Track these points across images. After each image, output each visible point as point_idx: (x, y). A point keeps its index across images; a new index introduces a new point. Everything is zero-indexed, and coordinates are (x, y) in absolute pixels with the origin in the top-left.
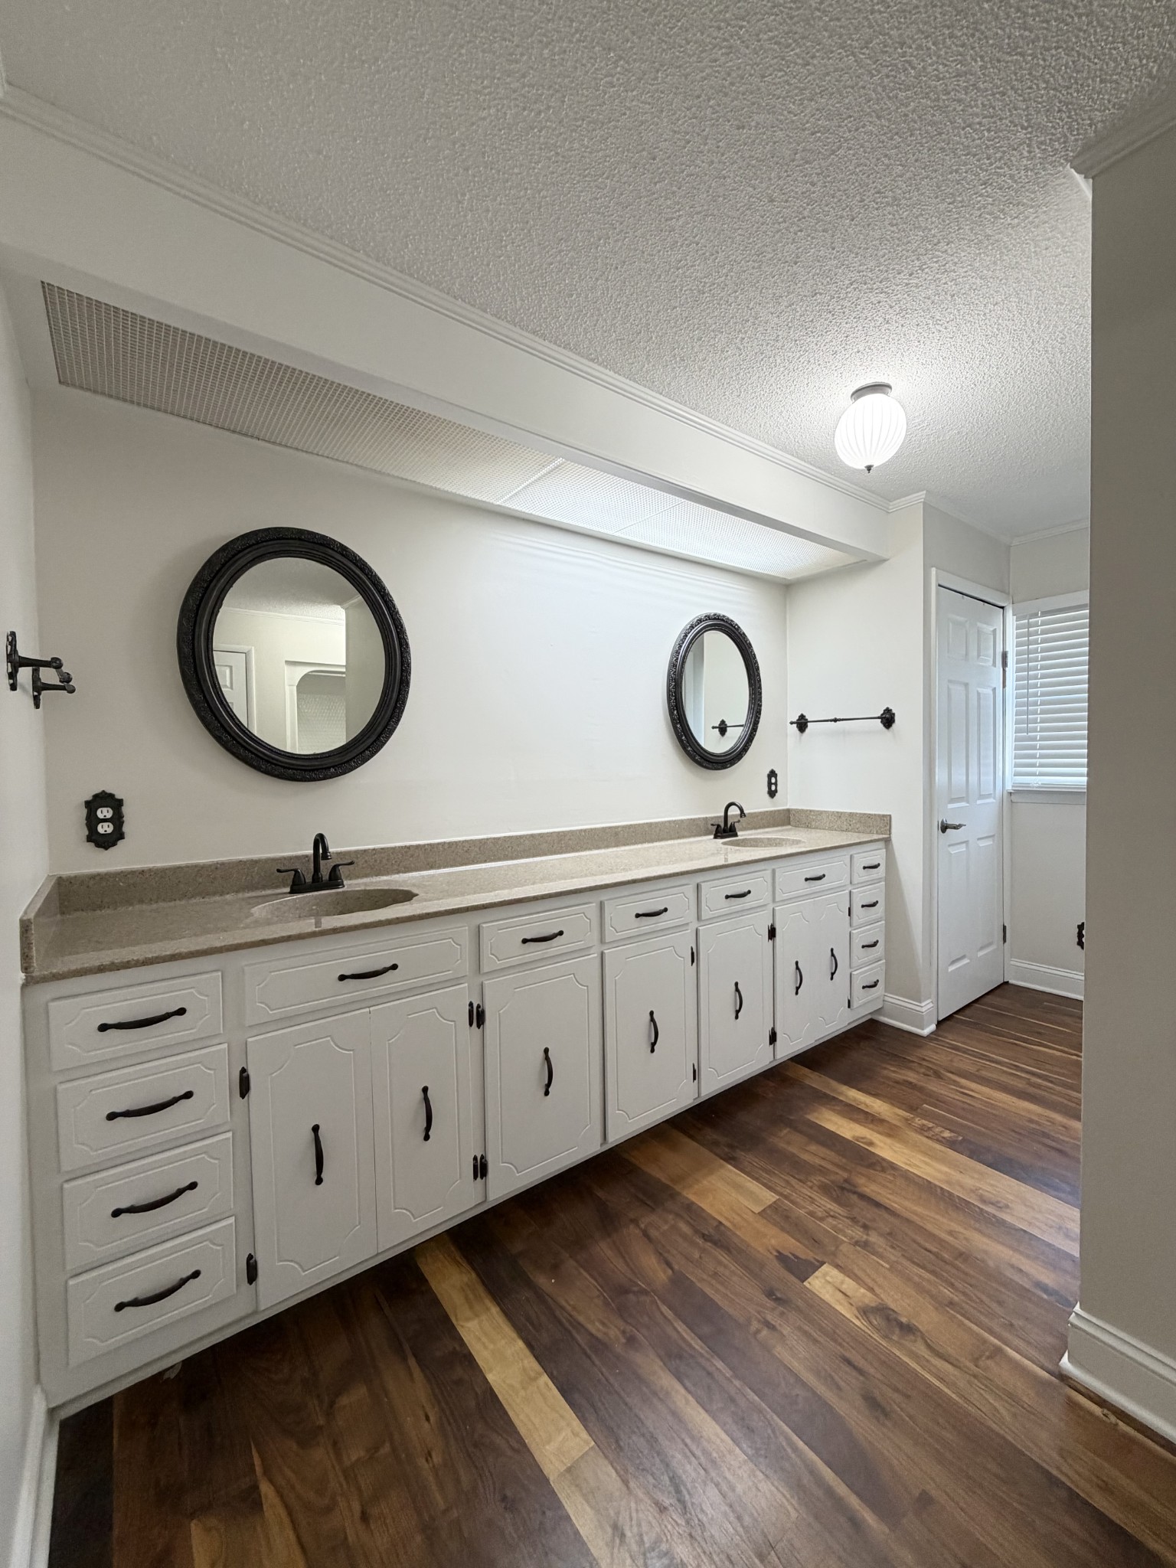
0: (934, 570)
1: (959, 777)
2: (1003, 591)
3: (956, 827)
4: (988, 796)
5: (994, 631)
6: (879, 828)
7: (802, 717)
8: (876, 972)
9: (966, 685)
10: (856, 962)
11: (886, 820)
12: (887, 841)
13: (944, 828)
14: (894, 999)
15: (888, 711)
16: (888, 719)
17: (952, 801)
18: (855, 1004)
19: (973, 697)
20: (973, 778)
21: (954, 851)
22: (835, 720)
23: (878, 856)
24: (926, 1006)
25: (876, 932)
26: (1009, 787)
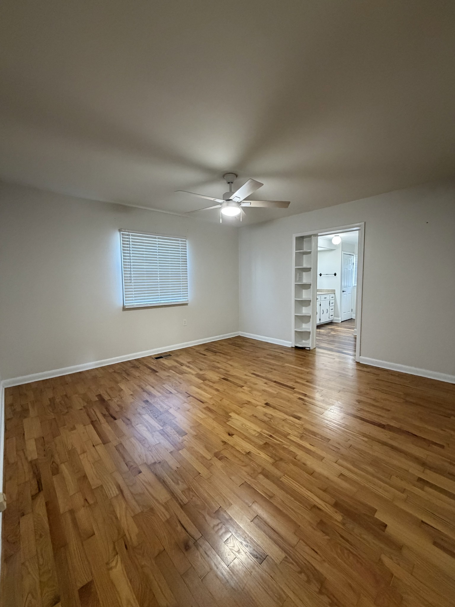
0: (343, 252)
1: (346, 284)
2: (354, 253)
3: (345, 291)
4: (350, 287)
5: (352, 259)
6: (333, 292)
7: (321, 274)
8: (332, 314)
9: (347, 269)
10: (330, 311)
11: (334, 290)
12: (335, 293)
13: (343, 291)
14: (335, 318)
15: (335, 273)
16: (335, 275)
17: (345, 287)
18: (330, 318)
19: (348, 271)
20: (348, 284)
21: (345, 295)
22: (327, 274)
23: (333, 296)
24: (340, 318)
25: (333, 308)
26: (353, 286)
